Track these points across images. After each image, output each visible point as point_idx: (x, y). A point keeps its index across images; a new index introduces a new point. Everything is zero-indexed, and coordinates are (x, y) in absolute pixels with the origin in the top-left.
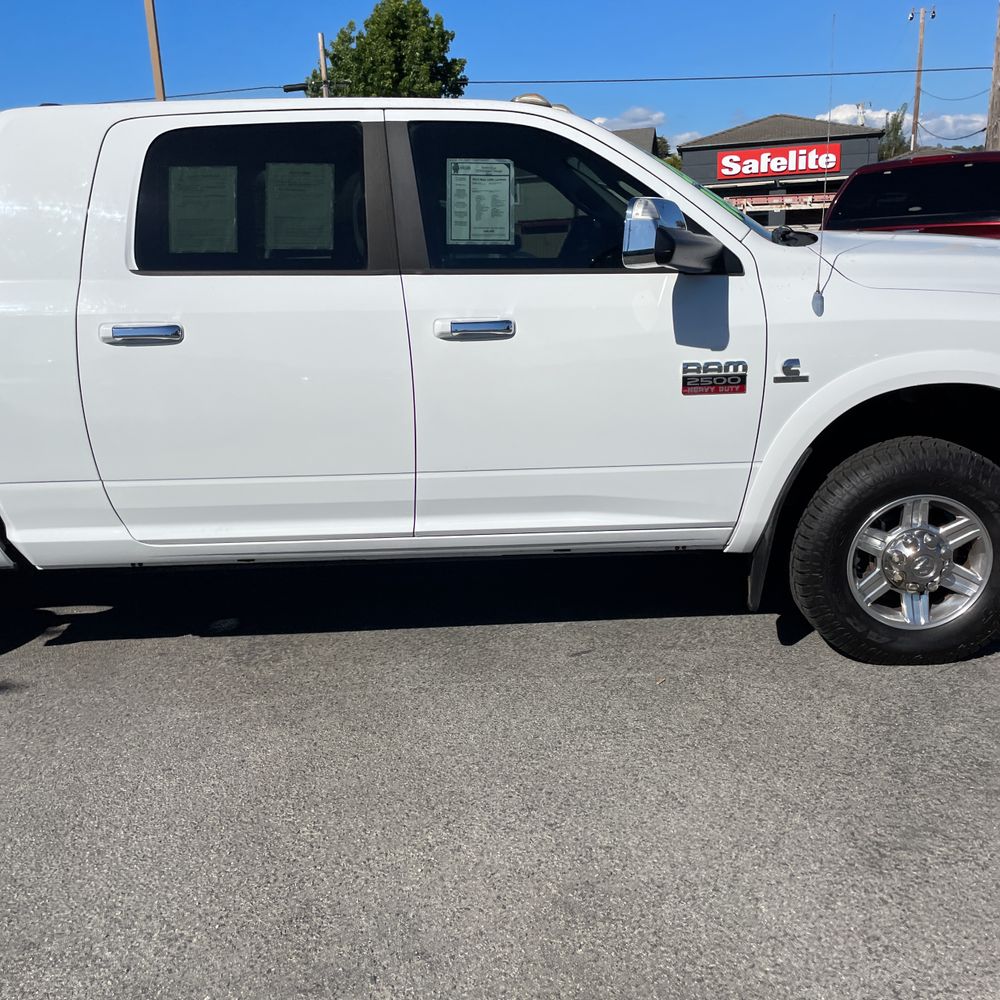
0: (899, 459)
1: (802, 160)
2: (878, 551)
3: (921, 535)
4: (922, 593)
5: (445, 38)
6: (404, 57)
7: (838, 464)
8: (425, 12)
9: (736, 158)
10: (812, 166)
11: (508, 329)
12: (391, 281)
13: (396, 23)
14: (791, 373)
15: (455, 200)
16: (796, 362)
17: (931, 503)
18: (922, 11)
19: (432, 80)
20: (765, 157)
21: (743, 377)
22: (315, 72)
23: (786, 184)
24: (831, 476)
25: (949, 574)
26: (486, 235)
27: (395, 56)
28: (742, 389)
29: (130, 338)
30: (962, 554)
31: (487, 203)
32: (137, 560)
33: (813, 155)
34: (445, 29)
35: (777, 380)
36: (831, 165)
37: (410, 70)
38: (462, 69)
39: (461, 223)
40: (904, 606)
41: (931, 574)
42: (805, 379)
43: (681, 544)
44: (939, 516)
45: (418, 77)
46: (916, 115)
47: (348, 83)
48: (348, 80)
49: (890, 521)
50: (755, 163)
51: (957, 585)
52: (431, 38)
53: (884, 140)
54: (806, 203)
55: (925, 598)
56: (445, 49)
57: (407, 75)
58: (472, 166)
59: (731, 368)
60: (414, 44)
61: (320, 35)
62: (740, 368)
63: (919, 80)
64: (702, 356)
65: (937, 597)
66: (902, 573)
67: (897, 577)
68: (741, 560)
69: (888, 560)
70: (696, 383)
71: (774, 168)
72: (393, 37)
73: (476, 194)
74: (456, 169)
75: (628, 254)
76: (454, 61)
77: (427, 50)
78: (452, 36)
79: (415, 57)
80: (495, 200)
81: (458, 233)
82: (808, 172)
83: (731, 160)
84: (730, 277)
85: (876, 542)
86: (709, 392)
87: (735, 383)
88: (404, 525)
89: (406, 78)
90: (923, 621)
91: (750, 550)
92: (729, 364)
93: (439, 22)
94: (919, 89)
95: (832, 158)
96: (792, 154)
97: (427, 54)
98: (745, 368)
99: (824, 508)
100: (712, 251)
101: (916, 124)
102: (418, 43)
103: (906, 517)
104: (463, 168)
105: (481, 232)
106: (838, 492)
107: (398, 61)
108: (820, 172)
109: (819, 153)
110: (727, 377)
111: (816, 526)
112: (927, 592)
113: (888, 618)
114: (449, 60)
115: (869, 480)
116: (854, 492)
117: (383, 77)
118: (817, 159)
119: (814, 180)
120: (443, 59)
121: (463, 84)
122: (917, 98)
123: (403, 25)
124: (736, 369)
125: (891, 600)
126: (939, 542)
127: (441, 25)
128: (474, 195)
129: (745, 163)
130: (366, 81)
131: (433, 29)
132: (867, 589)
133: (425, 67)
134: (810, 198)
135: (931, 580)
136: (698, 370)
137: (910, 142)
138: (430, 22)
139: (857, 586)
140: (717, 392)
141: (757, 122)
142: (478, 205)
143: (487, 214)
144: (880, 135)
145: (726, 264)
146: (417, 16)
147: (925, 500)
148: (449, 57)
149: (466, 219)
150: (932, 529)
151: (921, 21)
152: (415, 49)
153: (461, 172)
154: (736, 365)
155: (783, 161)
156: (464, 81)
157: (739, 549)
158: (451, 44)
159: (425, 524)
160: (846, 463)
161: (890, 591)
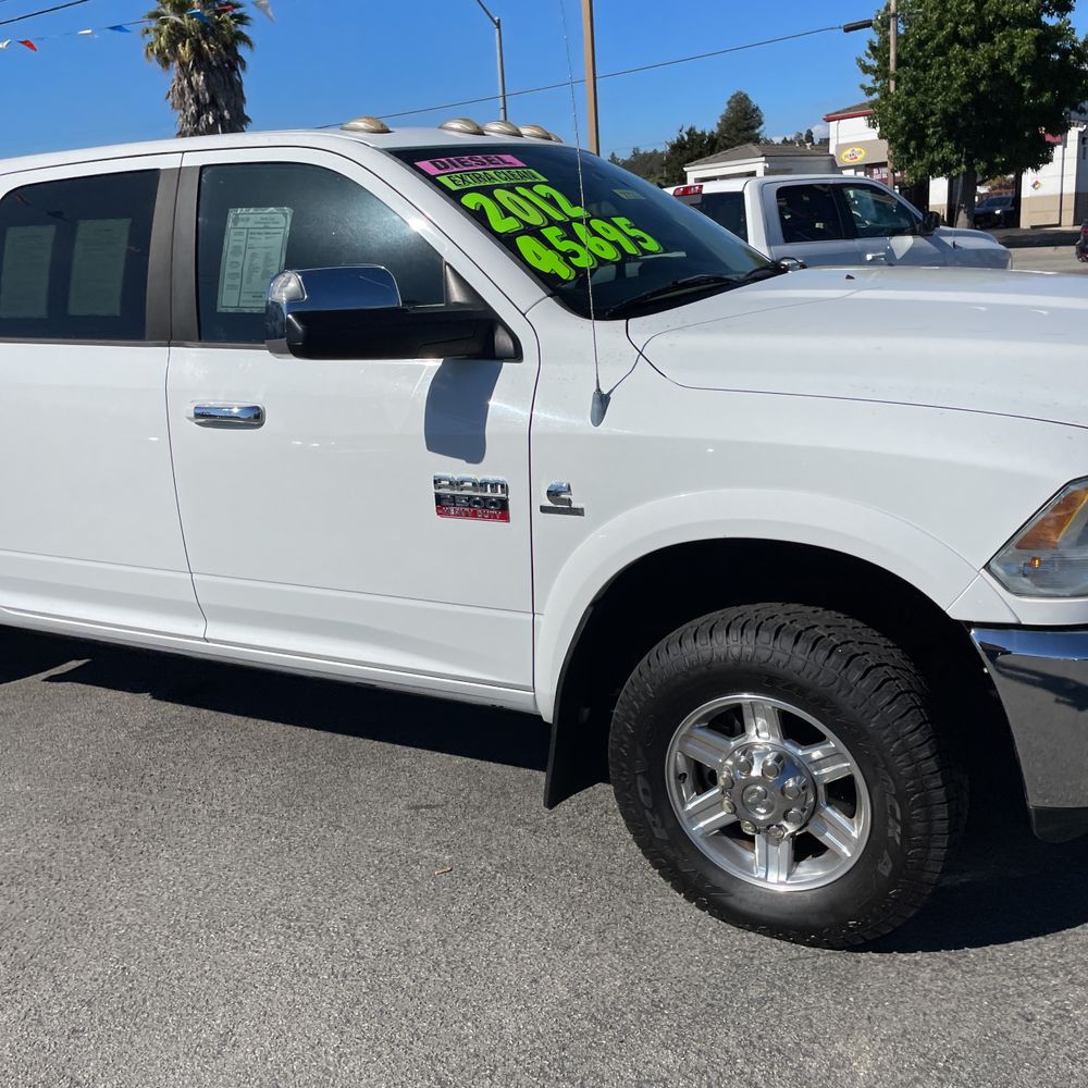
11: (258, 417)
14: (559, 502)
15: (230, 258)
21: (505, 501)
25: (819, 819)
26: (253, 302)
28: (505, 517)
31: (260, 261)
35: (544, 509)
39: (232, 287)
42: (579, 512)
55: (787, 846)
58: (251, 217)
59: (490, 488)
62: (500, 490)
64: (456, 469)
70: (449, 502)
73: (253, 251)
74: (236, 221)
80: (267, 258)
81: (228, 298)
84: (504, 364)
86: (466, 515)
87: (500, 509)
92: (486, 483)
98: (506, 491)
104: (242, 220)
105: (250, 297)
110: (485, 498)
124: (495, 491)
128: (249, 252)
136: (452, 487)
140: (474, 515)
142: (251, 265)
143: (257, 276)
147: (765, 704)
149: (238, 281)
153: (240, 224)
154: (495, 485)
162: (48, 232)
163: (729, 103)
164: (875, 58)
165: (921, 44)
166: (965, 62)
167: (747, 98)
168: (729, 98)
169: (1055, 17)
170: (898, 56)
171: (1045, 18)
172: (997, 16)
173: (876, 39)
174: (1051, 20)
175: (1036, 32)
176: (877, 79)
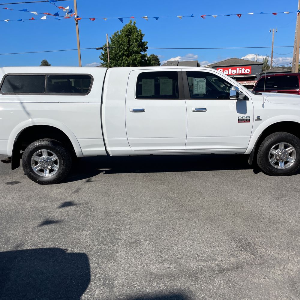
0: (278, 135)
1: (240, 71)
2: (274, 154)
3: (283, 150)
4: (283, 162)
5: (142, 36)
6: (131, 41)
7: (266, 137)
8: (136, 29)
9: (222, 70)
10: (243, 72)
11: (205, 110)
12: (183, 101)
13: (129, 31)
14: (258, 119)
15: (195, 86)
16: (259, 117)
17: (285, 144)
18: (273, 29)
19: (138, 47)
20: (230, 70)
21: (249, 119)
22: (105, 44)
23: (236, 77)
24: (265, 139)
25: (288, 158)
27: (128, 41)
28: (249, 122)
29: (135, 111)
30: (290, 154)
31: (201, 86)
32: (130, 154)
33: (243, 69)
34: (142, 33)
35: (256, 120)
36: (249, 72)
37: (132, 44)
38: (147, 44)
40: (279, 164)
41: (285, 158)
42: (261, 120)
43: (236, 152)
44: (286, 147)
45: (134, 46)
46: (272, 58)
47: (114, 48)
48: (115, 47)
49: (276, 148)
50: (227, 71)
51: (289, 160)
52: (138, 36)
53: (263, 66)
54: (244, 83)
55: (283, 163)
56: (142, 39)
57: (131, 46)
58: (198, 80)
59: (247, 118)
60: (133, 37)
61: (107, 34)
62: (249, 118)
63: (272, 49)
64: (242, 115)
65: (286, 163)
66: (279, 157)
67: (278, 158)
68: (248, 156)
69: (276, 155)
70: (240, 120)
71: (233, 73)
72: (128, 35)
73: (199, 85)
74: (195, 80)
75: (231, 96)
76: (144, 42)
77: (137, 39)
78: (144, 35)
79: (134, 41)
80: (202, 86)
81: (195, 92)
82: (242, 74)
83: (220, 70)
84: (247, 101)
85: (274, 152)
86: (243, 122)
87: (248, 121)
88: (183, 148)
89: (131, 47)
90: (283, 167)
91: (250, 154)
92: (247, 117)
93: (140, 31)
94: (272, 51)
95: (249, 70)
96: (238, 69)
97: (137, 41)
98: (250, 118)
99: (264, 145)
100: (244, 96)
101: (272, 61)
102: (135, 37)
103: (280, 147)
105: (200, 92)
106: (267, 142)
107: (129, 42)
108: (245, 74)
109: (245, 69)
110: (246, 119)
111: (262, 148)
112: (284, 162)
113: (276, 167)
114: (143, 42)
115: (273, 140)
116: (270, 142)
117: (124, 46)
118: (245, 71)
119: (244, 76)
120: (141, 42)
121: (147, 49)
122: (272, 54)
123: (131, 32)
124: (248, 118)
125: (277, 164)
126: (286, 152)
127: (141, 32)
129: (224, 71)
130: (120, 47)
131: (139, 33)
132: (272, 161)
133: (136, 44)
134: (245, 82)
135: (285, 159)
136: (241, 118)
137: (270, 66)
138: (138, 31)
139: (270, 160)
140: (244, 122)
141: (227, 60)
142: (199, 87)
143: (201, 89)
144: (262, 64)
145: (246, 98)
146: (134, 30)
147: (283, 144)
148: (143, 41)
149: (197, 89)
150: (284, 149)
151: (273, 32)
152: (134, 39)
154: (248, 117)
155: (235, 71)
156: (147, 48)
157: (248, 154)
158: (143, 37)
159: (187, 147)
160: (268, 137)
161: (277, 162)
162: (153, 81)
163: (42, 62)
164: (103, 57)
165: (116, 55)
166: (126, 60)
167: (47, 62)
168: (42, 61)
169: (143, 52)
170: (110, 57)
171: (141, 53)
172: (132, 51)
173: (103, 53)
174: (142, 53)
175: (141, 55)
176: (104, 62)
